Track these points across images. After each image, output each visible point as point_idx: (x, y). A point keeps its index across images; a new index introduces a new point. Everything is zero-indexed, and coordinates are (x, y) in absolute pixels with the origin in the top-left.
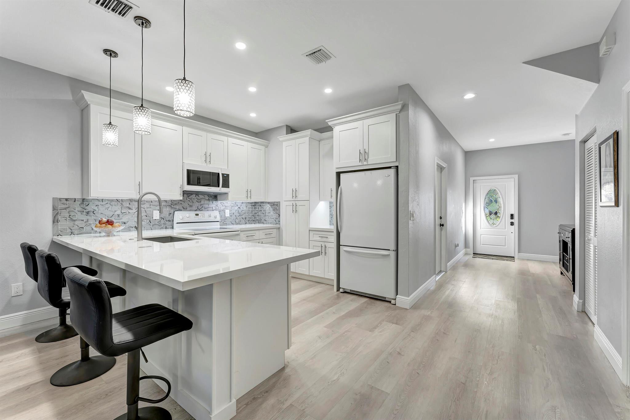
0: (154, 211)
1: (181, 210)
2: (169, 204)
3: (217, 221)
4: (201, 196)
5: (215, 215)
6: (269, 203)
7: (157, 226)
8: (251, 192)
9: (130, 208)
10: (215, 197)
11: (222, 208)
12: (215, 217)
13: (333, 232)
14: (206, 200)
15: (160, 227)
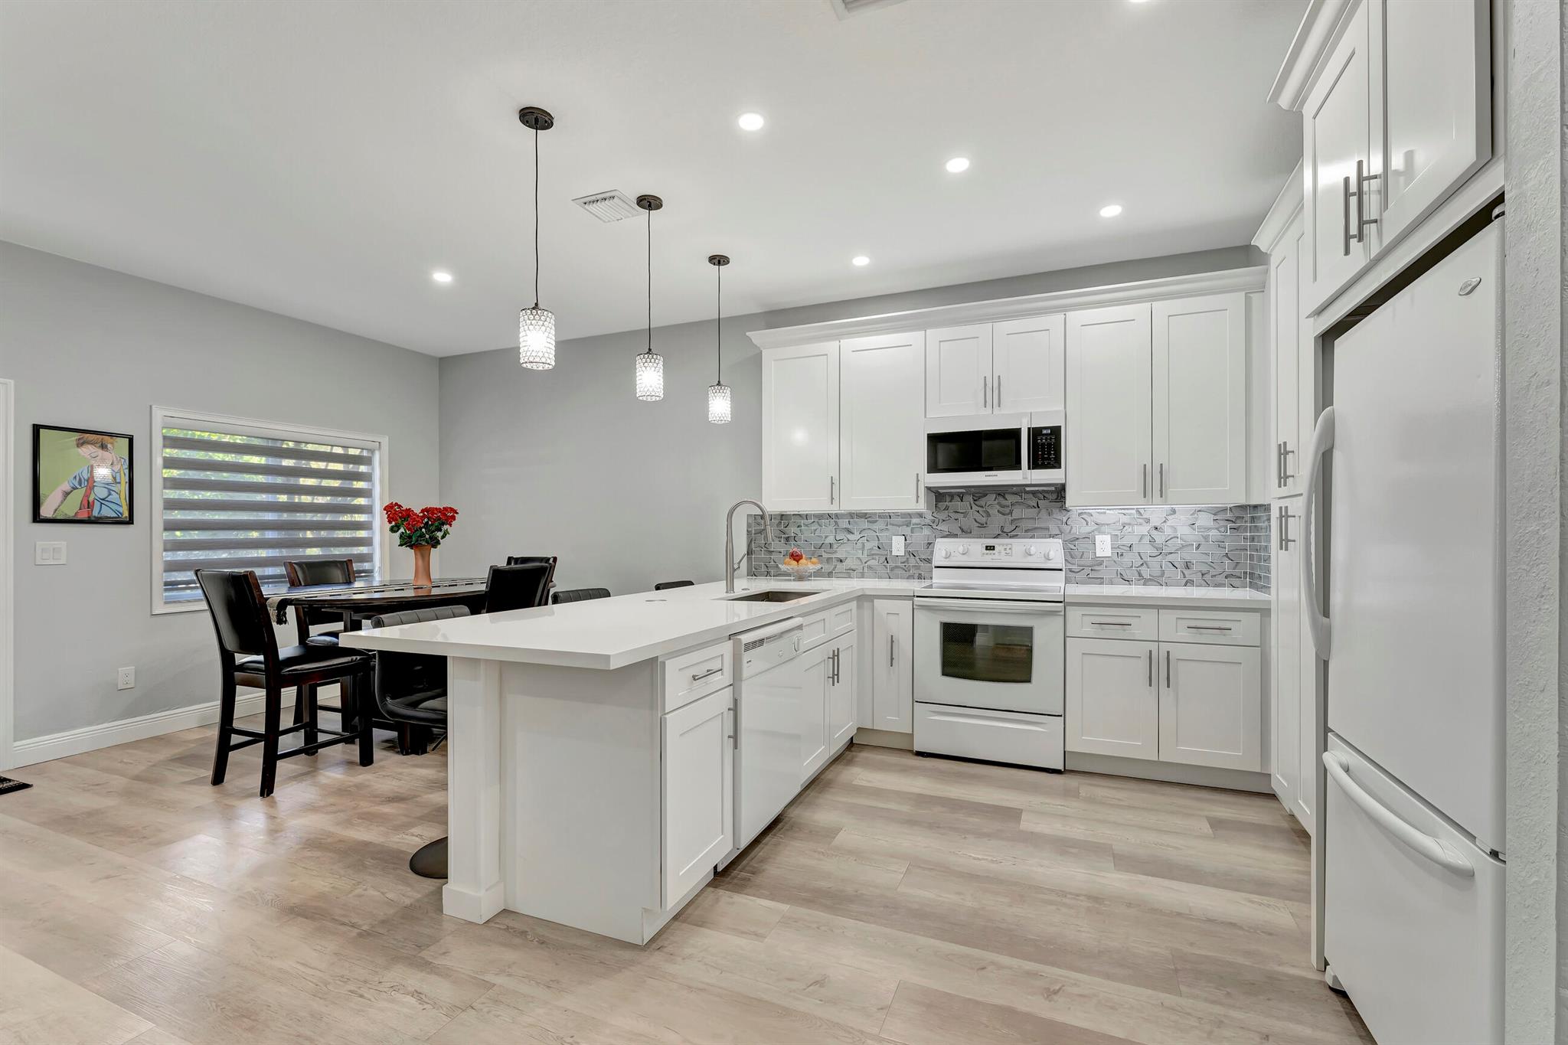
0: (893, 537)
1: (956, 536)
2: (927, 521)
3: (1052, 570)
4: (1011, 499)
7: (899, 572)
8: (1161, 471)
11: (1081, 530)
12: (1049, 557)
14: (1029, 506)
15: (908, 574)
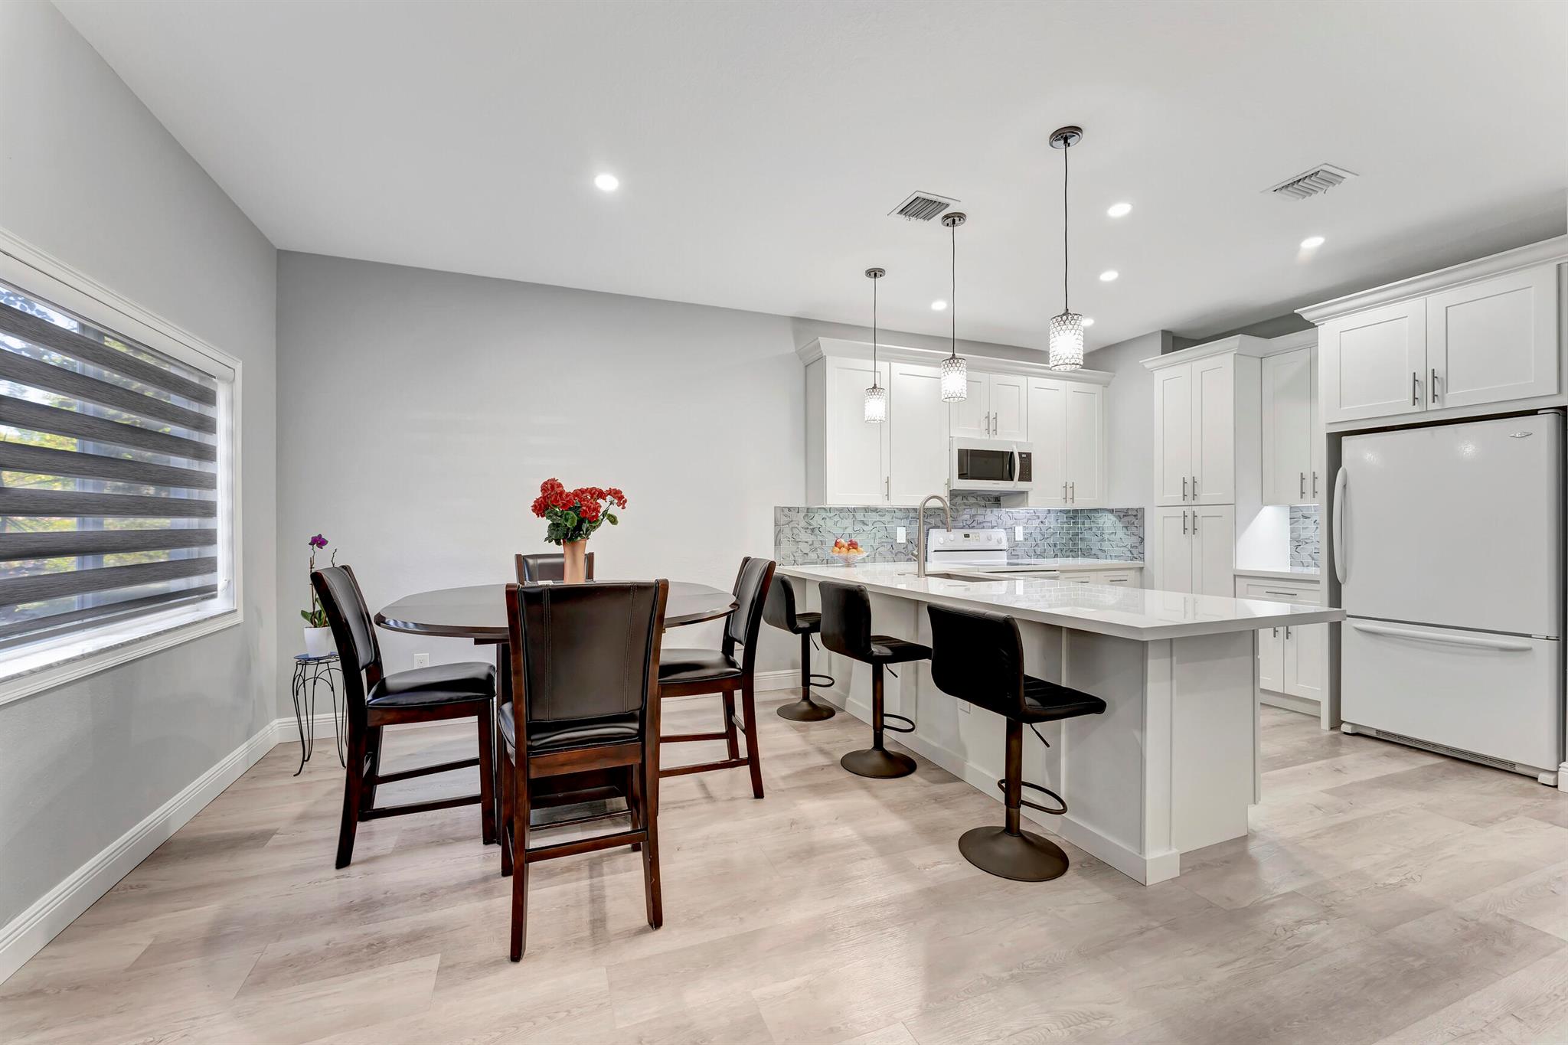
0: (898, 528)
1: (938, 527)
2: (921, 516)
3: (1001, 550)
4: (972, 500)
5: (999, 537)
6: (1112, 511)
7: (902, 556)
8: (1073, 487)
9: (864, 523)
10: (996, 500)
11: (1010, 523)
12: (999, 542)
13: (1318, 582)
14: (982, 506)
15: (907, 557)
